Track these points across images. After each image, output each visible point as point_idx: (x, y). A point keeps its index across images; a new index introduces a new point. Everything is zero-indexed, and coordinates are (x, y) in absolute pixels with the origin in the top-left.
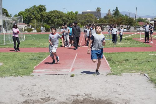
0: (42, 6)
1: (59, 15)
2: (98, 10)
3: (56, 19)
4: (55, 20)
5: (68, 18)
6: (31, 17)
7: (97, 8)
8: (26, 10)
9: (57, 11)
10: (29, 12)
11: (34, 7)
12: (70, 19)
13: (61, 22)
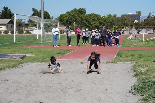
0: (82, 9)
1: (96, 18)
2: (139, 13)
3: (94, 22)
4: (92, 23)
5: (105, 21)
6: (72, 20)
7: (137, 12)
8: (67, 13)
9: (95, 14)
10: (70, 15)
11: (75, 10)
12: (107, 22)
13: (98, 25)
